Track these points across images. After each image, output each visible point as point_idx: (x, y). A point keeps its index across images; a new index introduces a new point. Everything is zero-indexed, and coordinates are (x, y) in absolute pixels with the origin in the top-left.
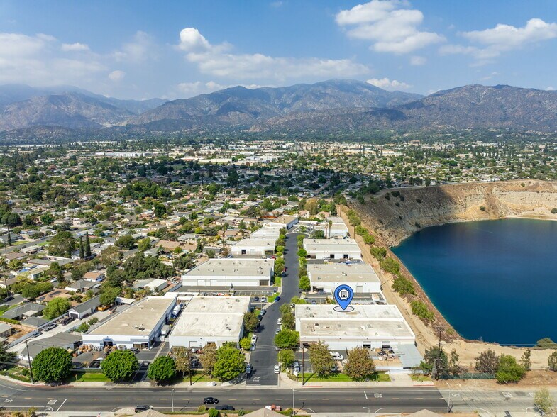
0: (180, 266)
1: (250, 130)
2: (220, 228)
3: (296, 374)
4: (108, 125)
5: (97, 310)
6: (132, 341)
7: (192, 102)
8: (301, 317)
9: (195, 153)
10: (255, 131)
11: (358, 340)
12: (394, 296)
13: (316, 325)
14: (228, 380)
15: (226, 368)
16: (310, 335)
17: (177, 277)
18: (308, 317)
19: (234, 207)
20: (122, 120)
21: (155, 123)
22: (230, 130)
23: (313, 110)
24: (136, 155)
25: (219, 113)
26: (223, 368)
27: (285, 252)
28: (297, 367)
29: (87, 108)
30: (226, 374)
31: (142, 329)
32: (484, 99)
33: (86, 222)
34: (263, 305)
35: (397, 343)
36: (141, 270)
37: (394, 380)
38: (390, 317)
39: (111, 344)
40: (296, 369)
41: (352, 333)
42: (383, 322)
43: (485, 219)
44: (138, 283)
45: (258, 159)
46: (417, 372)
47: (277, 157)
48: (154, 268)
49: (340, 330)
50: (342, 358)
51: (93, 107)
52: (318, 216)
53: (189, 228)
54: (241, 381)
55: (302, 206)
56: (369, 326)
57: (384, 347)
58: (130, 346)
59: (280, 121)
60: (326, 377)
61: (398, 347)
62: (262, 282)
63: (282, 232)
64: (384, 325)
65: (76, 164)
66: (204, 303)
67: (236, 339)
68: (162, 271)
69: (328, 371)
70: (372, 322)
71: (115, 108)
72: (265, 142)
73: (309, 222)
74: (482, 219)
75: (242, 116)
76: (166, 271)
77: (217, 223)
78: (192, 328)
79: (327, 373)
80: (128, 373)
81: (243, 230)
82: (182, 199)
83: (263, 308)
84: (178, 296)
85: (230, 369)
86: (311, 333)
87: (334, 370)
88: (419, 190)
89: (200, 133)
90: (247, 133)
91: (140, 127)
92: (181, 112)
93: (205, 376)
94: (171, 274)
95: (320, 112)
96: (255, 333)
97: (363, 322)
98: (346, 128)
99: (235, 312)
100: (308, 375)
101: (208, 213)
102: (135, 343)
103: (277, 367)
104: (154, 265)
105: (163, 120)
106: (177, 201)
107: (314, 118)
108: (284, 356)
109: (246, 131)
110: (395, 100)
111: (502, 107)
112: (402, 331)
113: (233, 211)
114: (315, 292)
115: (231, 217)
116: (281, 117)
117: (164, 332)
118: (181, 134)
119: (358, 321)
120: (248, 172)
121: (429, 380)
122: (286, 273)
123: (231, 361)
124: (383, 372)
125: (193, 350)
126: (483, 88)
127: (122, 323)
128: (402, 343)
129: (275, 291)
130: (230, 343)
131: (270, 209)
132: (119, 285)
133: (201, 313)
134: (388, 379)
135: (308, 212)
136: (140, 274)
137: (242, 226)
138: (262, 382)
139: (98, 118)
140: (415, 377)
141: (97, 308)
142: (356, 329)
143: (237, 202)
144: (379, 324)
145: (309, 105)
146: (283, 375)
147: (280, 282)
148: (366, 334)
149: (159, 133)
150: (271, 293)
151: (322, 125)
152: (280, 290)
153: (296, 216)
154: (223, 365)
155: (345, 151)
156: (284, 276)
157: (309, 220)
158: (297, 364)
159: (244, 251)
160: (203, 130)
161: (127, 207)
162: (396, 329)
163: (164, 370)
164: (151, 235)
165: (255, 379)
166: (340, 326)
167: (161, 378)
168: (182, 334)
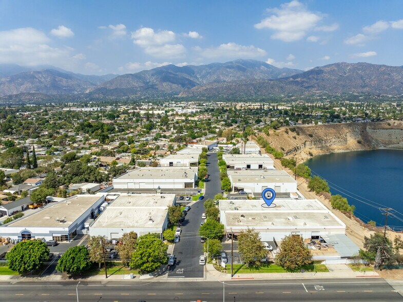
0: (114, 173)
1: (179, 96)
2: (152, 149)
3: (223, 265)
5: (27, 208)
6: (51, 233)
7: (137, 76)
8: (225, 210)
9: (137, 108)
10: (183, 96)
11: (286, 230)
12: (310, 195)
13: (242, 216)
14: (148, 272)
15: (145, 259)
16: (236, 226)
17: (110, 182)
18: (232, 210)
19: (165, 137)
20: (86, 89)
22: (164, 95)
23: (225, 81)
24: (93, 110)
26: (141, 259)
27: (207, 164)
28: (224, 258)
30: (145, 265)
31: (63, 221)
32: (348, 72)
33: (43, 146)
34: (188, 203)
35: (327, 233)
36: (76, 175)
37: (332, 270)
38: (314, 209)
39: (29, 237)
40: (223, 260)
41: (279, 224)
42: (309, 213)
43: (362, 150)
44: (73, 186)
45: (184, 111)
46: (357, 262)
47: (199, 110)
48: (89, 174)
49: (266, 221)
50: (271, 248)
51: (65, 79)
52: (234, 141)
53: (126, 149)
54: (163, 273)
55: (220, 135)
56: (296, 217)
57: (313, 238)
58: (49, 239)
59: (200, 89)
60: (257, 268)
61: (329, 237)
62: (187, 185)
63: (204, 150)
64: (311, 216)
65: (47, 115)
66: (130, 200)
67: (159, 230)
68: (96, 177)
69: (258, 262)
70: (297, 213)
72: (190, 103)
73: (226, 146)
74: (359, 150)
75: (174, 86)
76: (100, 177)
77: (150, 146)
78: (115, 221)
79: (258, 263)
80: (35, 265)
81: (172, 150)
82: (123, 133)
83: (188, 205)
84: (107, 195)
85: (150, 259)
86: (237, 223)
87: (265, 260)
88: (310, 127)
89: (143, 97)
90: (177, 98)
91: (99, 94)
93: (124, 269)
94: (105, 180)
95: (230, 82)
96: (179, 226)
97: (289, 214)
98: (249, 93)
99: (161, 206)
100: (237, 266)
101: (143, 141)
102: (54, 235)
103: (202, 258)
104: (89, 171)
105: (116, 89)
106: (119, 134)
107: (226, 87)
108: (210, 246)
109: (176, 96)
110: (284, 74)
111: (362, 78)
112: (330, 221)
113: (164, 139)
114: (236, 193)
115: (162, 142)
116: (202, 86)
117: (87, 225)
118: (128, 99)
119: (284, 213)
120: (177, 118)
121: (371, 270)
122: (208, 179)
123: (151, 251)
124: (319, 262)
125: (114, 242)
126: (348, 65)
127: (45, 216)
128: (333, 233)
129: (199, 192)
130: (153, 234)
131: (194, 138)
132: (54, 187)
133: (126, 207)
134: (326, 270)
135: (225, 138)
136: (76, 178)
137: (171, 148)
138: (186, 274)
140: (355, 267)
141: (28, 206)
142: (283, 220)
143: (167, 134)
144: (305, 215)
145: (222, 78)
146: (210, 267)
147: (203, 185)
148: (294, 224)
149: (112, 98)
150: (195, 194)
151: (231, 92)
152: (203, 191)
153: (215, 141)
154: (141, 254)
155: (249, 107)
156: (207, 181)
157: (226, 144)
158: (224, 255)
159: (171, 164)
160: (145, 96)
161: (79, 138)
162: (323, 220)
163: (76, 261)
164: (94, 154)
165: (179, 270)
166: (265, 217)
167: (71, 270)
168: (104, 225)
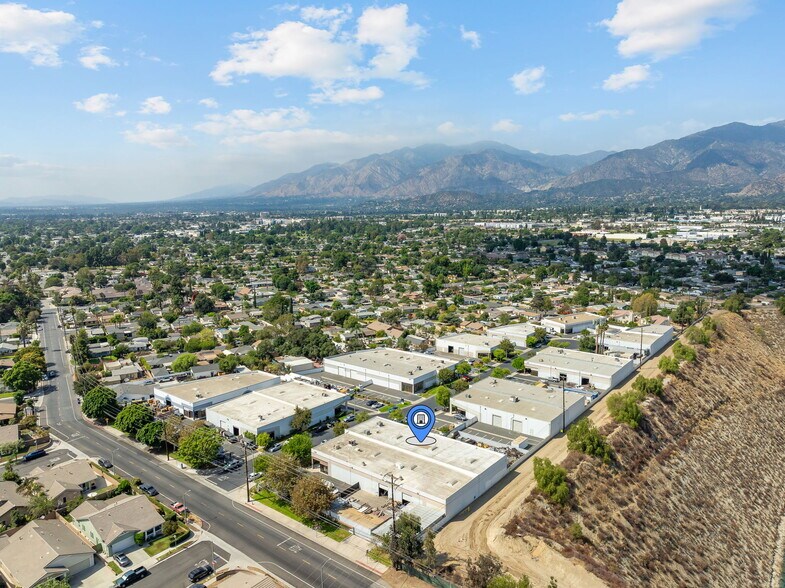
1: (741, 193)
4: (527, 189)
7: (649, 153)
10: (750, 194)
20: (546, 182)
21: (588, 185)
22: (704, 193)
25: (690, 167)
29: (505, 168)
38: (466, 468)
47: (733, 234)
51: (512, 166)
62: (405, 386)
71: (538, 167)
75: (732, 171)
91: (566, 191)
92: (630, 169)
105: (601, 181)
109: (732, 194)
118: (621, 200)
139: (516, 181)
149: (588, 200)
159: (451, 349)
